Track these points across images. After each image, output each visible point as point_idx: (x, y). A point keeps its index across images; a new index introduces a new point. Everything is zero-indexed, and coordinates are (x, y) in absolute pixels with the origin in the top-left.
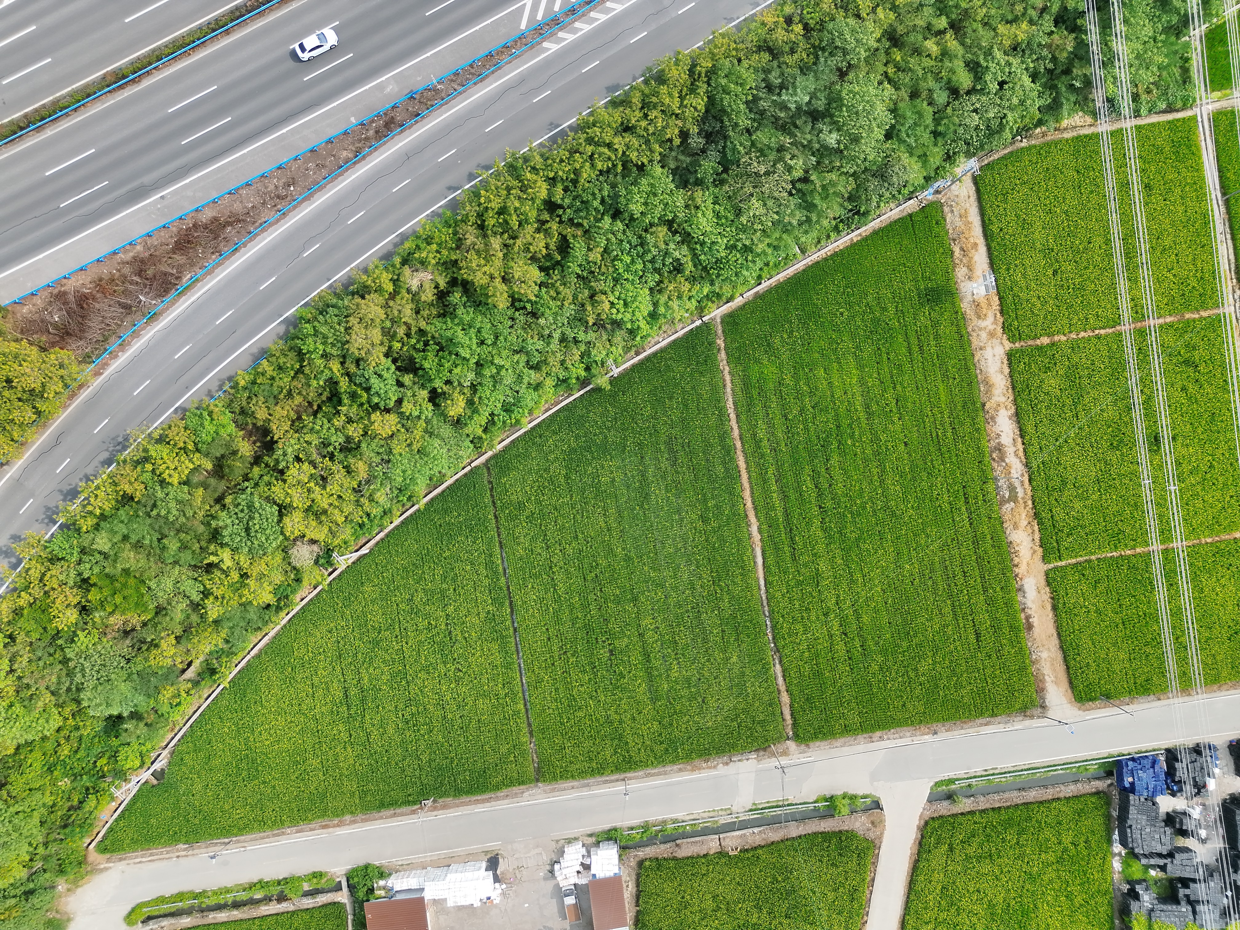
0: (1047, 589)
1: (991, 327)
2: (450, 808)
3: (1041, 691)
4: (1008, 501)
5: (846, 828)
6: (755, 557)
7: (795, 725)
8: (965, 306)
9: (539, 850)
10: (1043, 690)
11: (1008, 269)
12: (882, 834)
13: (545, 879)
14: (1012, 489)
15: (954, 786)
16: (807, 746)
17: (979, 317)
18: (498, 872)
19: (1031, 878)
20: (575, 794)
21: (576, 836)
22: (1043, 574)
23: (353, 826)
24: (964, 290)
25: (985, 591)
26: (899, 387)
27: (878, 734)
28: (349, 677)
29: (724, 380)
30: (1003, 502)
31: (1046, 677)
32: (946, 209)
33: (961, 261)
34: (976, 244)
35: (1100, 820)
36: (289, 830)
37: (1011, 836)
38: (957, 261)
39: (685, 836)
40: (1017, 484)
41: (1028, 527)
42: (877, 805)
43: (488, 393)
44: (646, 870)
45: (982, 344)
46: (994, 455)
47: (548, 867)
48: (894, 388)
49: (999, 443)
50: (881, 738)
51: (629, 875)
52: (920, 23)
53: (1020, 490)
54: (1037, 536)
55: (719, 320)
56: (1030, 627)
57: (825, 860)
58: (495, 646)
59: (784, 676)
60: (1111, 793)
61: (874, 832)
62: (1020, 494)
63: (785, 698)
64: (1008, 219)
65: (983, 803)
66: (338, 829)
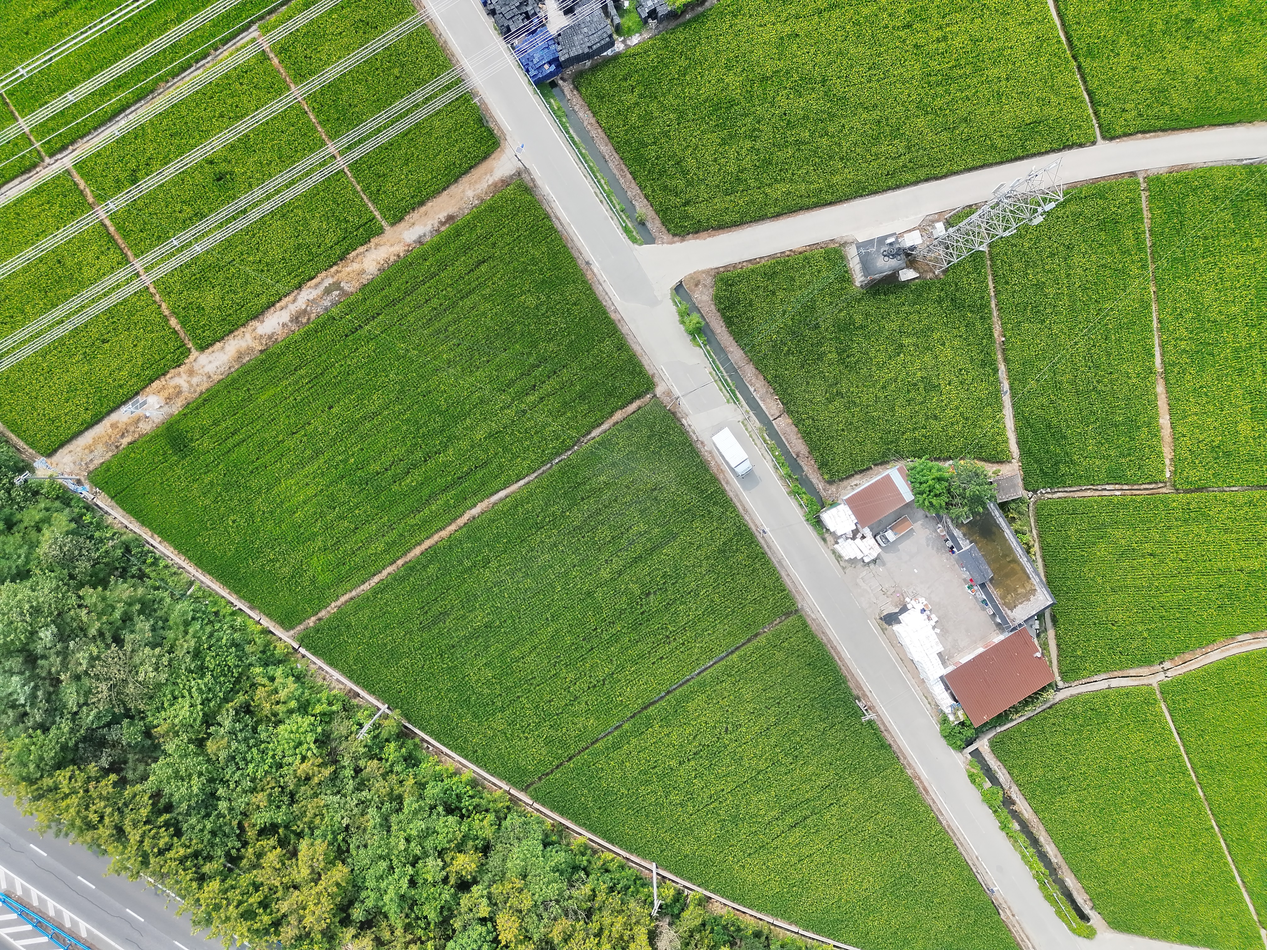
0: (407, 218)
1: (185, 377)
2: (857, 681)
3: (505, 183)
4: (341, 289)
5: (713, 306)
6: (501, 500)
7: (638, 397)
8: (176, 408)
9: (860, 581)
10: (503, 181)
11: (121, 386)
12: (703, 272)
13: (884, 564)
14: (328, 291)
15: (630, 225)
16: (653, 376)
17: (179, 393)
18: (897, 610)
19: (681, 115)
20: (793, 571)
21: (830, 553)
22: (395, 228)
23: (914, 764)
24: (161, 417)
25: (435, 274)
26: (280, 438)
27: (613, 316)
28: (777, 830)
29: (346, 602)
30: (344, 293)
31: (490, 183)
32: (92, 467)
33: (134, 432)
34: (112, 426)
35: (600, 75)
36: (944, 822)
37: (651, 152)
38: (137, 436)
39: (786, 452)
40: (322, 288)
41: (357, 260)
42: (679, 288)
43: (440, 837)
44: (833, 475)
45: (205, 379)
46: (304, 320)
47: (872, 566)
48: (283, 441)
49: (291, 321)
50: (616, 311)
51: (845, 488)
53: (326, 284)
54: (361, 249)
55: (292, 632)
56: (450, 218)
57: (749, 314)
58: (691, 706)
59: (599, 425)
60: (570, 75)
61: (705, 280)
62: (330, 281)
63: (619, 416)
64: (74, 408)
65: (633, 191)
66: (922, 778)
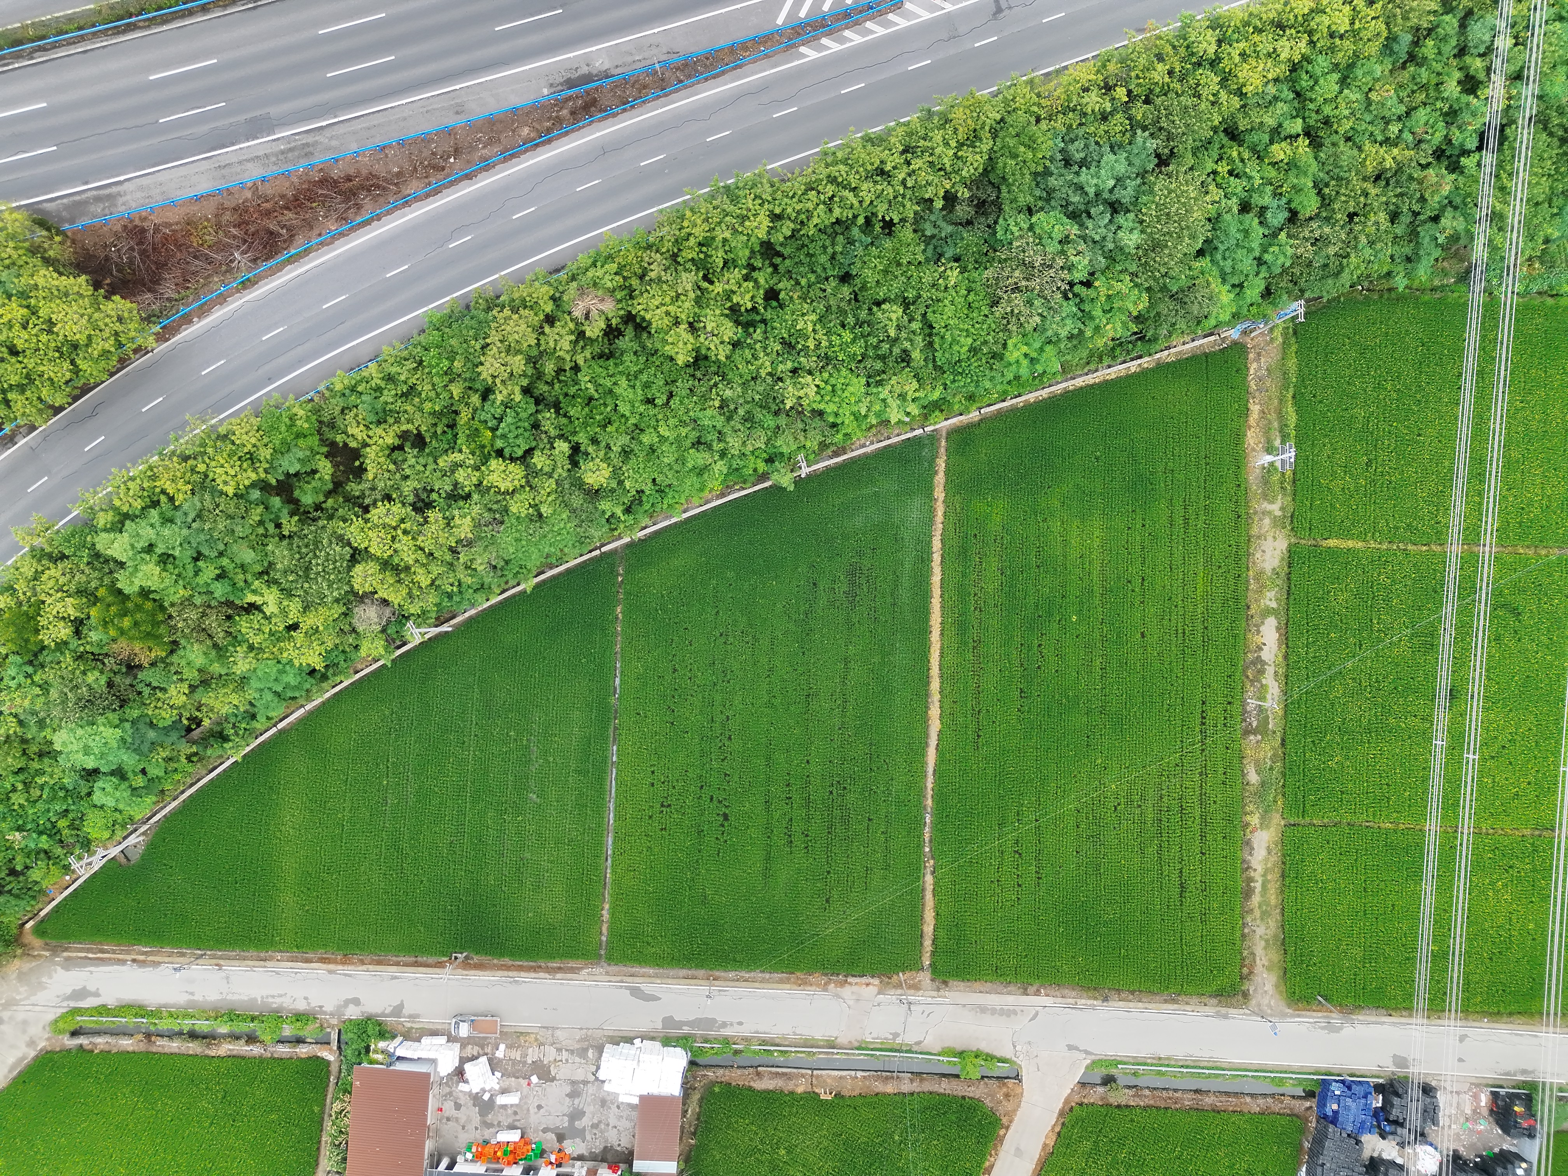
0: (1280, 850)
1: (1277, 514)
2: (486, 969)
3: (1247, 975)
4: (1255, 732)
5: (971, 1095)
6: (928, 736)
7: (935, 954)
8: (1251, 482)
9: (586, 1044)
12: (1015, 1111)
13: (586, 1082)
14: (1262, 718)
15: (1115, 1070)
17: (1265, 497)
21: (636, 1035)
22: (1279, 830)
23: (361, 967)
24: (1250, 461)
25: (1203, 836)
27: (1035, 986)
29: (936, 511)
30: (1247, 732)
31: (1257, 960)
32: (1252, 357)
36: (278, 956)
38: (1252, 423)
40: (1269, 714)
42: (1016, 1075)
44: (714, 1096)
45: (1262, 532)
46: (1249, 672)
47: (593, 1068)
49: (1258, 658)
50: (1038, 993)
52: (1270, 121)
53: (1271, 722)
55: (944, 434)
56: (1248, 893)
59: (934, 890)
60: (1307, 1118)
61: (1005, 1107)
62: (1270, 726)
63: (930, 918)
65: (1146, 1099)
66: (341, 966)
